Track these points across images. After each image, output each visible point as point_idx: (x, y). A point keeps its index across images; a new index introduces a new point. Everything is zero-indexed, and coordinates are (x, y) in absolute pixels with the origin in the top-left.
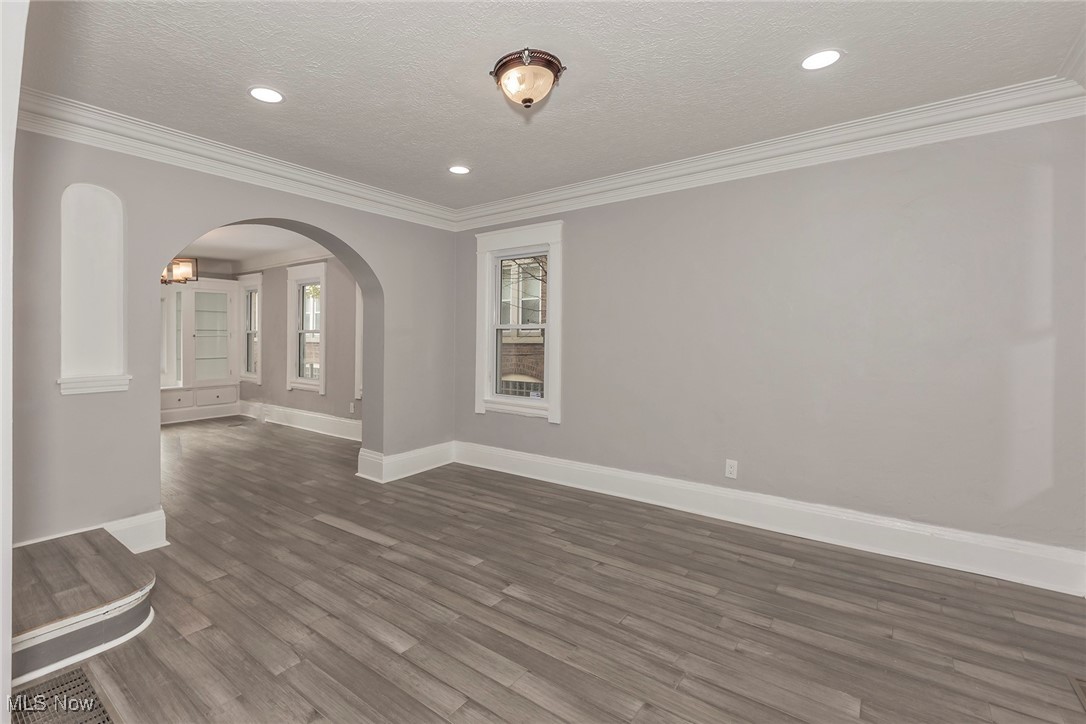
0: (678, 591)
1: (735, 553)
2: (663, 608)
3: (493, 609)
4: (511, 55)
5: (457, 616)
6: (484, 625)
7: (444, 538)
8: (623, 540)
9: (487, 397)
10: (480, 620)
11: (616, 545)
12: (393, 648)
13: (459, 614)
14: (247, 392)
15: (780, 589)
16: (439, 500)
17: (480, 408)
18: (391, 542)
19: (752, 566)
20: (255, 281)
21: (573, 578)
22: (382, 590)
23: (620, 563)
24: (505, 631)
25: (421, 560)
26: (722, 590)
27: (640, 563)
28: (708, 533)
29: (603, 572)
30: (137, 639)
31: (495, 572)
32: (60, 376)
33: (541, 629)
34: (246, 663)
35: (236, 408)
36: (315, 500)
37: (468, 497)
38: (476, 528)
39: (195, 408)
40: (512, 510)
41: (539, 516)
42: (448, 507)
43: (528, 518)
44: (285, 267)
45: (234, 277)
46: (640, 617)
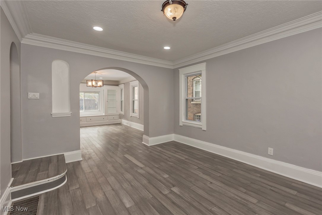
0: (239, 199)
1: (269, 185)
2: (231, 206)
3: (165, 196)
4: (165, 2)
5: (151, 196)
6: (160, 202)
7: (160, 167)
8: (223, 174)
9: (183, 121)
10: (159, 199)
11: (219, 176)
12: (126, 205)
13: (153, 195)
14: (121, 117)
15: (287, 205)
16: (164, 153)
17: (181, 124)
18: (142, 166)
19: (276, 192)
20: (122, 86)
21: (198, 187)
22: (132, 183)
23: (219, 184)
24: (165, 205)
25: (149, 173)
26: (259, 201)
27: (227, 185)
28: (259, 175)
29: (211, 187)
30: (58, 189)
31: (171, 181)
32: (52, 112)
33: (179, 207)
34: (81, 203)
35: (118, 121)
36: (127, 150)
37: (173, 153)
38: (171, 164)
39: (108, 121)
40: (186, 159)
41: (194, 162)
42: (165, 155)
43: (190, 162)
44: (129, 82)
45: (117, 85)
46: (220, 208)
